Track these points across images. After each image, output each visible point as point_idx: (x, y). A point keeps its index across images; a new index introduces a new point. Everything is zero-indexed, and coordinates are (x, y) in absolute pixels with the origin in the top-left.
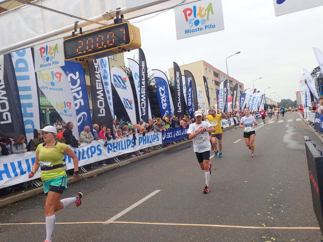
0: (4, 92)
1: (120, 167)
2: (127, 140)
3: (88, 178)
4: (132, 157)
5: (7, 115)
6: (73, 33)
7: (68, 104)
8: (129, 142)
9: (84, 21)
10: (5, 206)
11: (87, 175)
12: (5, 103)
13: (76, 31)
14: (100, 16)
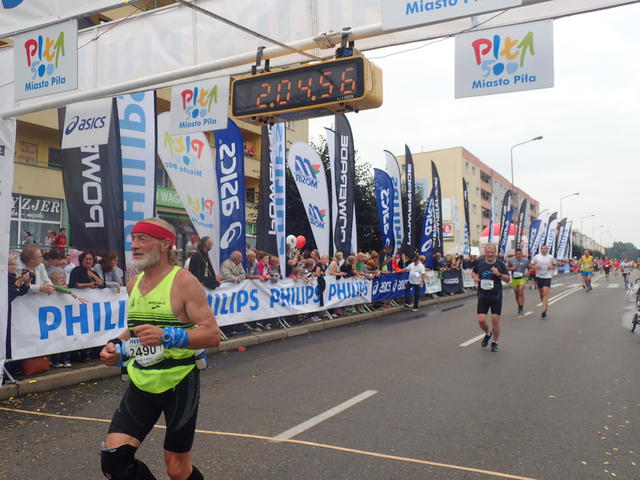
0: (97, 168)
1: (288, 338)
2: (308, 288)
3: (229, 351)
4: (313, 322)
5: (97, 212)
6: (254, 68)
7: (209, 204)
8: (310, 291)
9: (277, 47)
10: (76, 385)
11: (227, 345)
12: (95, 188)
13: (259, 64)
14: (310, 39)
